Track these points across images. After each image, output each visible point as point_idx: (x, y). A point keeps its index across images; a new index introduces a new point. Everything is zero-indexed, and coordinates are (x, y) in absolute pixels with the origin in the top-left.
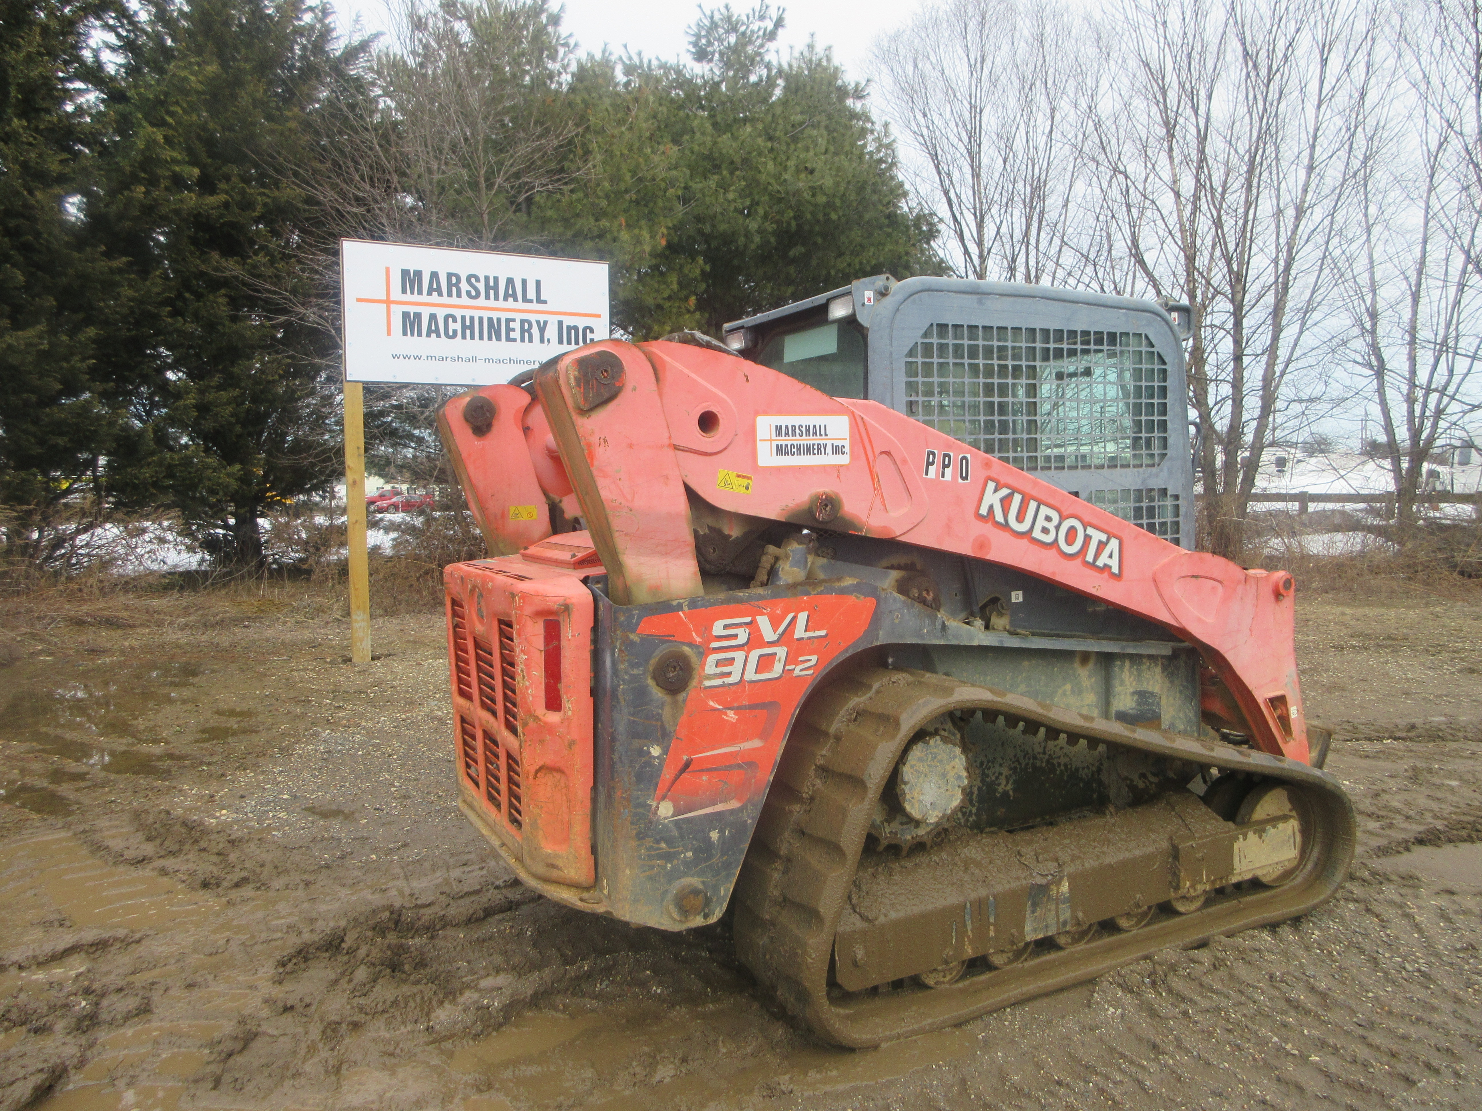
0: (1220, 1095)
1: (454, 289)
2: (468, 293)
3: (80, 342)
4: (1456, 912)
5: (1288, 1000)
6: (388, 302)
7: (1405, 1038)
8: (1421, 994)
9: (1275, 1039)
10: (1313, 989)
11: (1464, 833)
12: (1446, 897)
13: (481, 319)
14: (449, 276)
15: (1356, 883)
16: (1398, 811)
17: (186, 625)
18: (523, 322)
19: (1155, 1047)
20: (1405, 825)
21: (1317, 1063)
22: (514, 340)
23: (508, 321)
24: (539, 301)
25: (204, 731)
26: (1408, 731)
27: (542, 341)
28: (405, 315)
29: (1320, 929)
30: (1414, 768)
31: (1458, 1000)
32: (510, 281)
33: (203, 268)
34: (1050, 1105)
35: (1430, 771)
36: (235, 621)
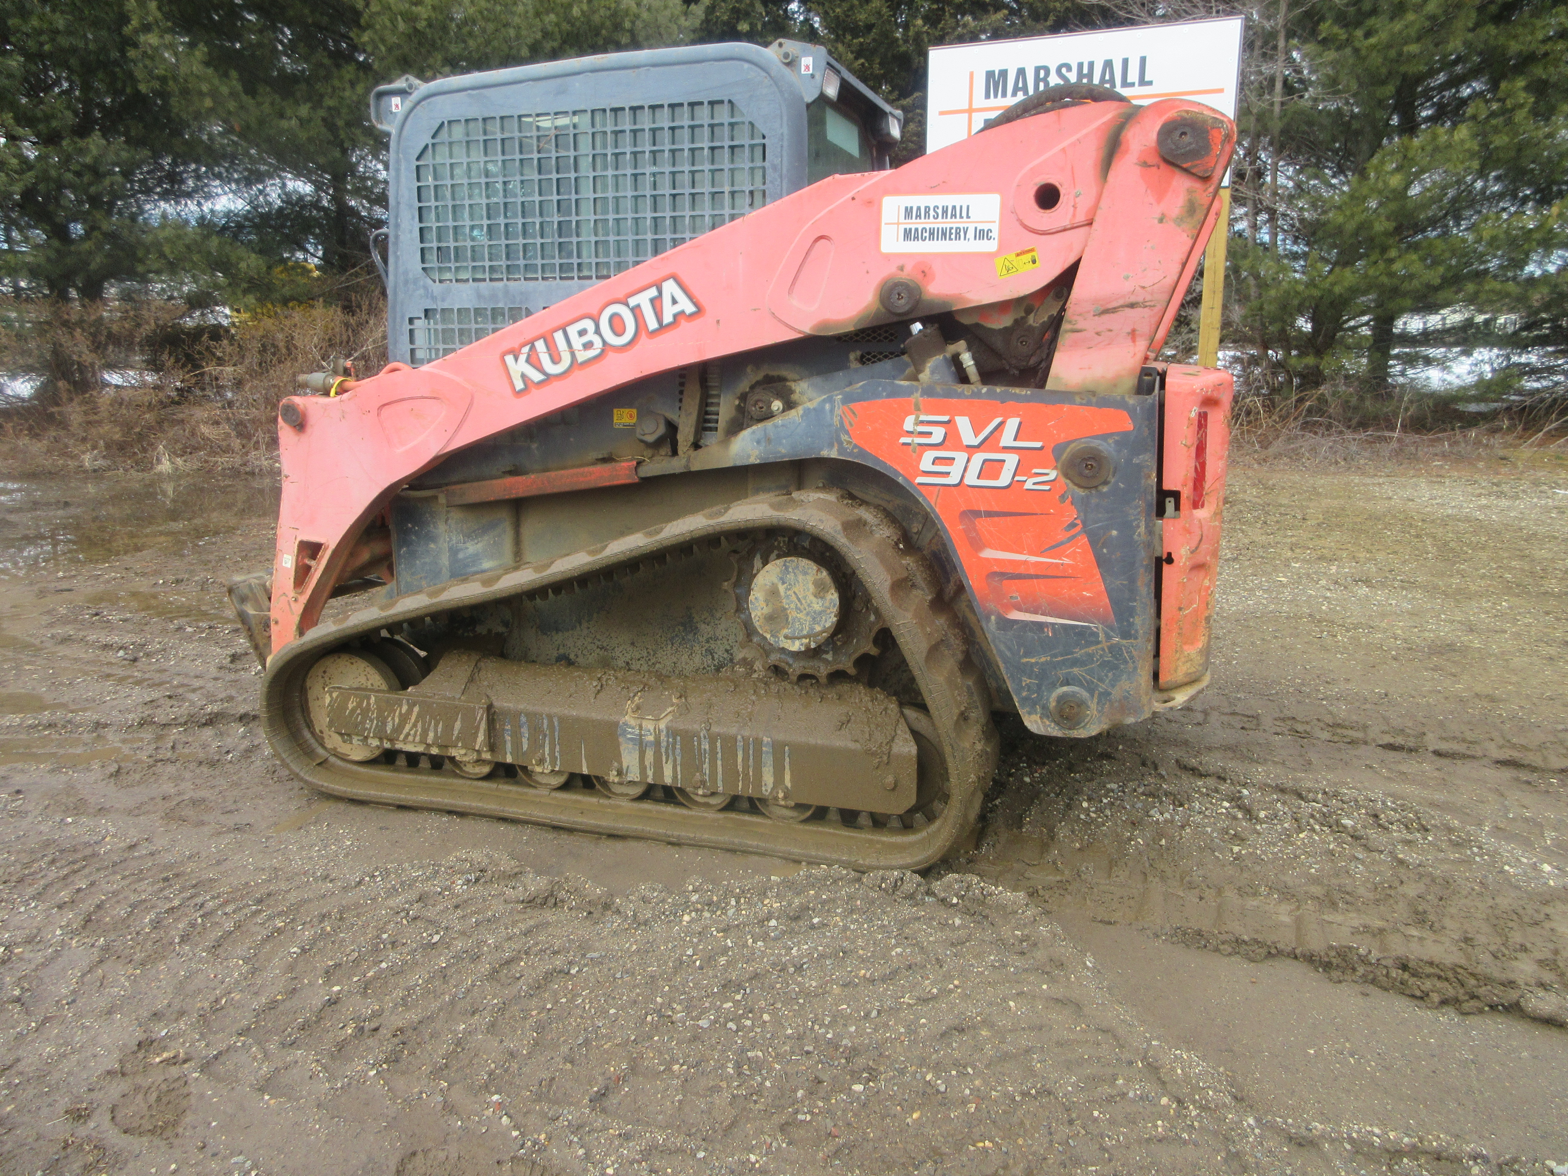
1: (1041, 85)
6: (971, 111)
24: (1143, 82)
32: (1108, 64)
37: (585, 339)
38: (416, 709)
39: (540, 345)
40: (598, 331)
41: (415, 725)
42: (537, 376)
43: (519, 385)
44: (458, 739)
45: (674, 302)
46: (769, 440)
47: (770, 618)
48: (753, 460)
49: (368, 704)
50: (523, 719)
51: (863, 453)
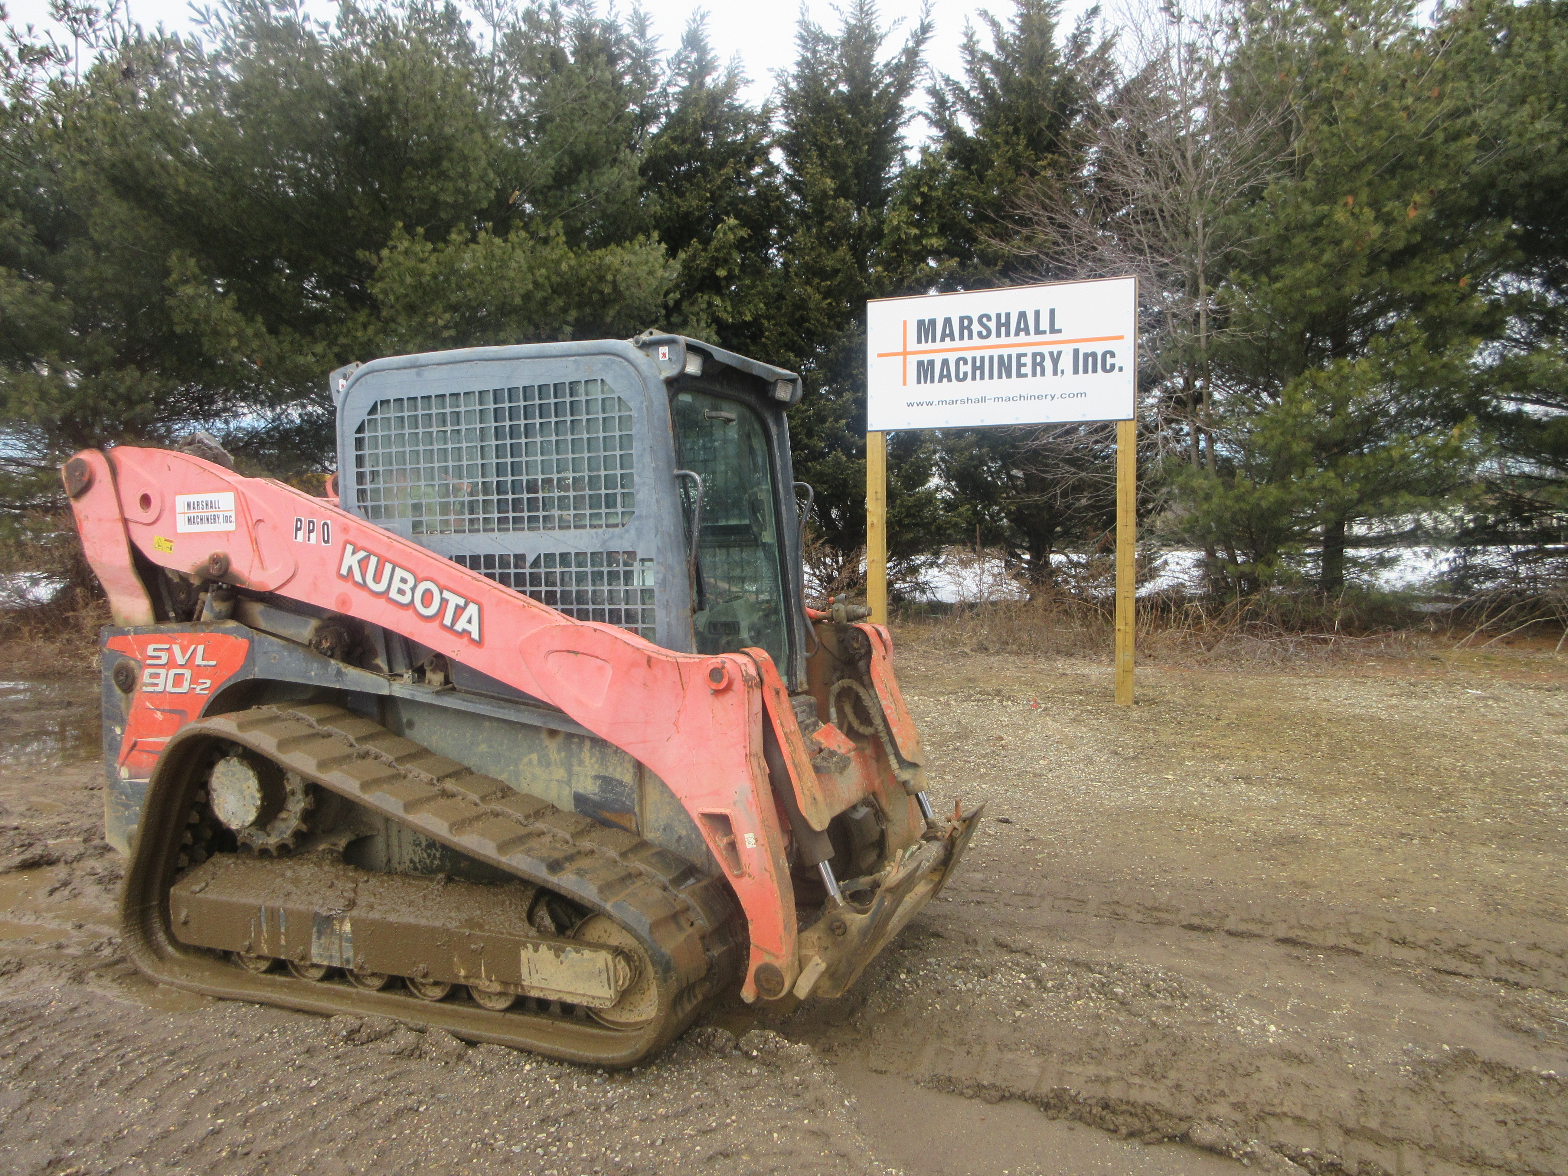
1: (966, 332)
2: (980, 334)
13: (991, 358)
18: (1034, 355)
22: (1026, 375)
23: (1019, 356)
24: (1053, 330)
27: (1055, 373)
28: (920, 364)
32: (1022, 315)
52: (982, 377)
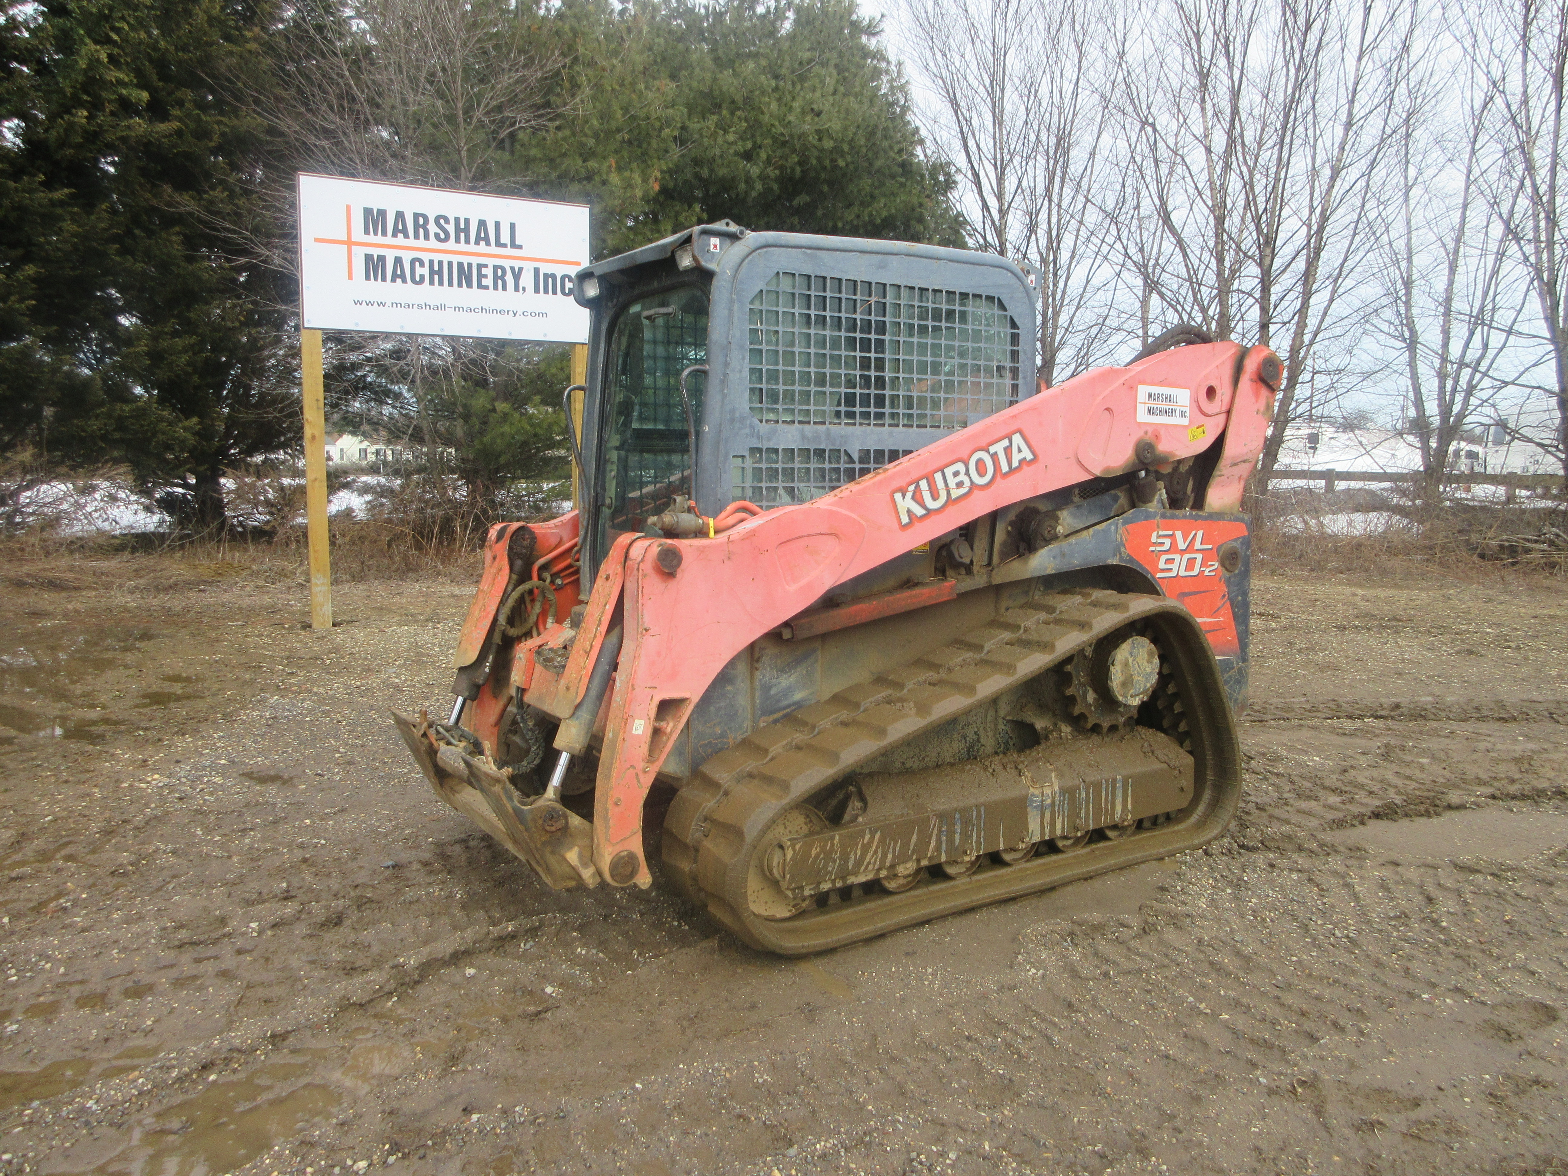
0: (1125, 1050)
1: (421, 231)
2: (437, 236)
3: (18, 280)
4: (1397, 883)
5: (1211, 964)
6: (349, 243)
7: (1318, 998)
8: (1344, 958)
9: (1191, 999)
10: (1238, 953)
11: (1422, 808)
12: (1391, 868)
13: (450, 264)
14: (416, 216)
15: (1303, 854)
16: (1362, 787)
17: (136, 588)
18: (495, 268)
19: (1070, 1005)
20: (1368, 800)
21: (1226, 1021)
22: (487, 288)
23: (480, 267)
24: (514, 245)
25: (144, 696)
26: (1393, 710)
27: (517, 289)
28: (368, 258)
29: (1259, 897)
30: (1387, 746)
31: (1379, 964)
32: (482, 224)
33: (154, 202)
34: (956, 1058)
35: (1403, 748)
36: (190, 585)
37: (958, 479)
38: (878, 835)
39: (923, 484)
40: (967, 473)
41: (876, 852)
42: (919, 511)
43: (905, 519)
44: (913, 852)
45: (1020, 451)
46: (1064, 555)
47: (1124, 684)
48: (1049, 571)
49: (832, 845)
50: (957, 816)
51: (1132, 560)
52: (441, 283)
